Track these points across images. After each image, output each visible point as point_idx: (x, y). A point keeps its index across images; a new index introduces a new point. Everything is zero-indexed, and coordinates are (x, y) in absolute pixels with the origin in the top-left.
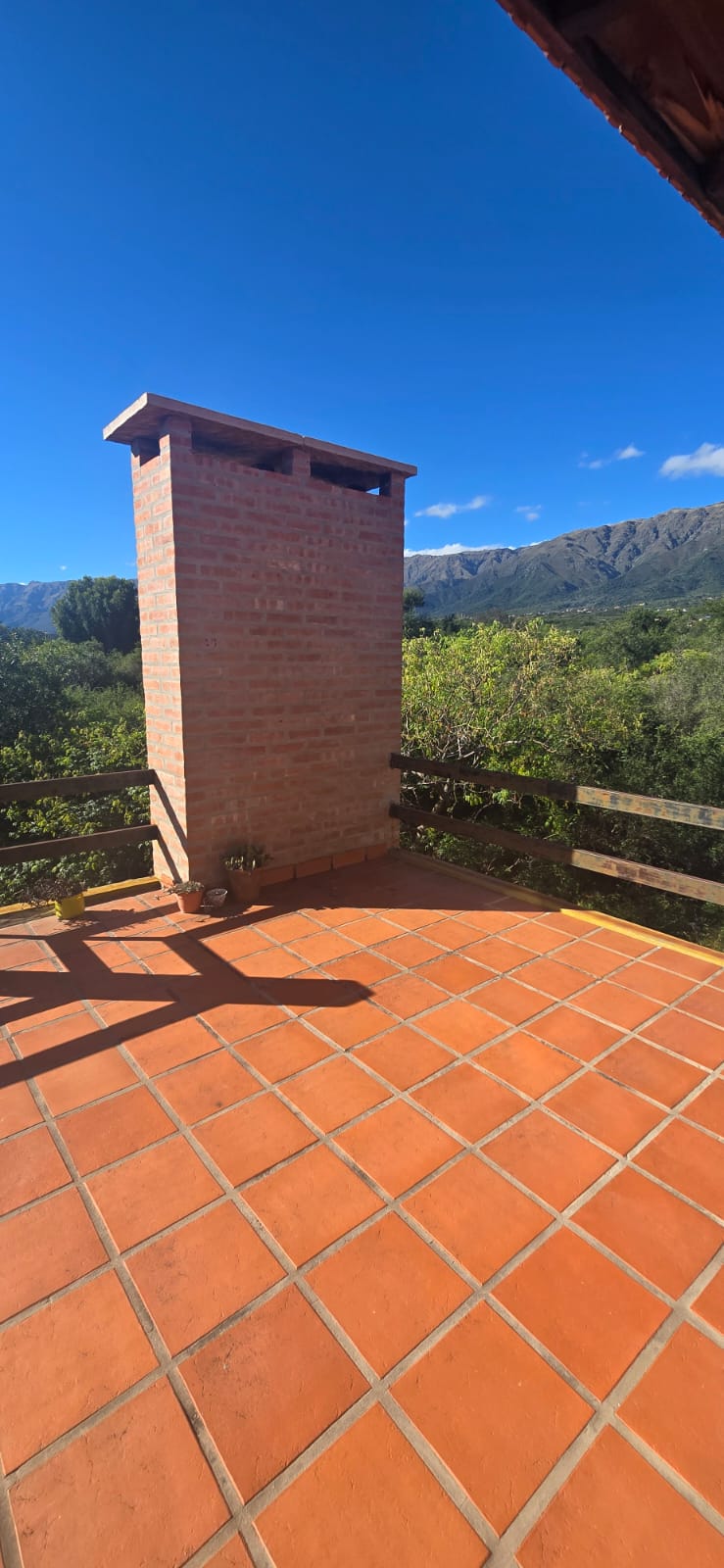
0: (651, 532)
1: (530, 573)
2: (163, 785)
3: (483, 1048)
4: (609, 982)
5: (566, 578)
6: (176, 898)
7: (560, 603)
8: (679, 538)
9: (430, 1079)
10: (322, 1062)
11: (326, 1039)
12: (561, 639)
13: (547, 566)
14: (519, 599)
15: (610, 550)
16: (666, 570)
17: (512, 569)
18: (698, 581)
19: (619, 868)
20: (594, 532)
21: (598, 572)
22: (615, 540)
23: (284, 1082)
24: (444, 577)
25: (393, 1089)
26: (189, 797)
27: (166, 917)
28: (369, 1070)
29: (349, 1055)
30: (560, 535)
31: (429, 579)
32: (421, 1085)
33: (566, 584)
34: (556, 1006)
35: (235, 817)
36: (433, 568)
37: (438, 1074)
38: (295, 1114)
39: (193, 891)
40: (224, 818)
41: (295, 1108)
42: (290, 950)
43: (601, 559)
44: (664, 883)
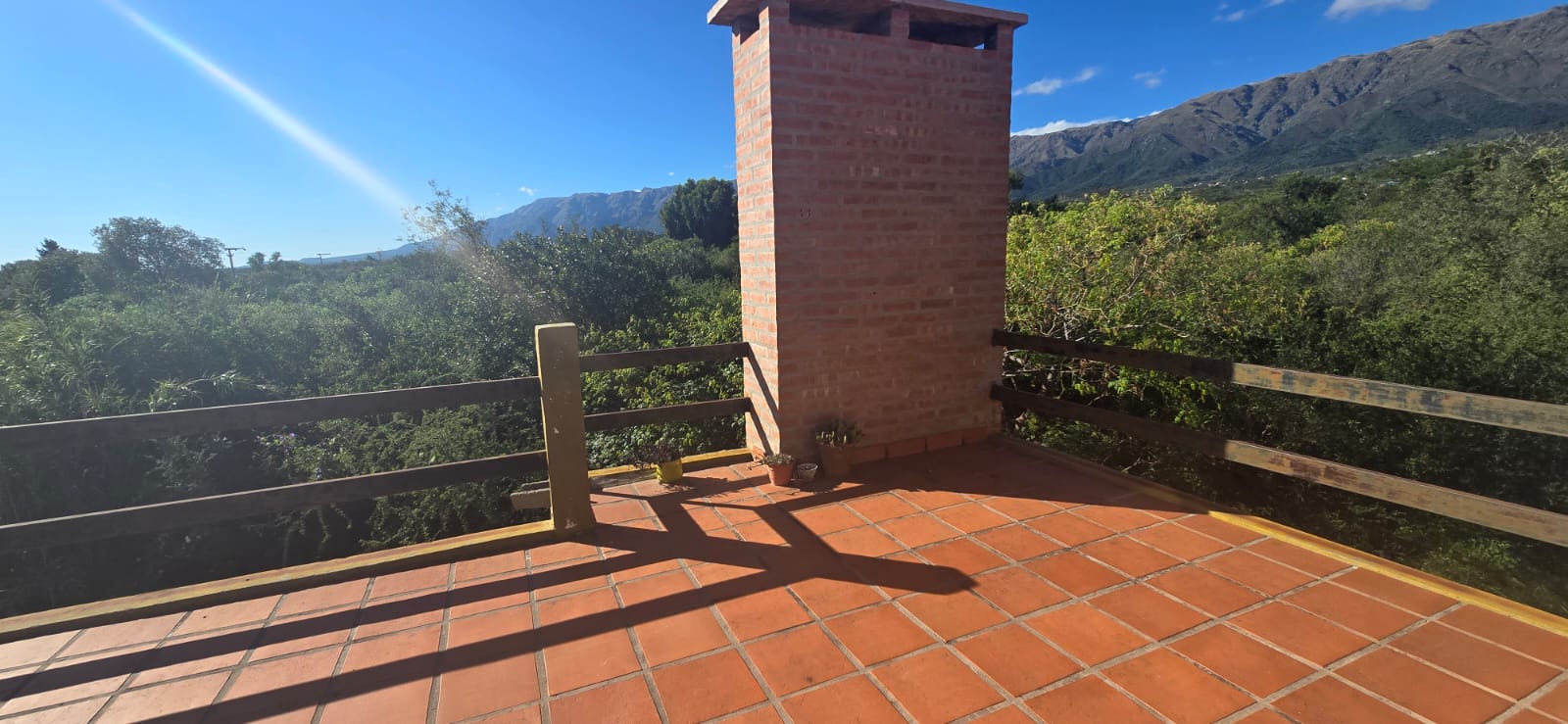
0: (1309, 88)
1: (1148, 146)
2: (757, 358)
3: (1117, 661)
4: (1284, 602)
5: (1195, 149)
6: (767, 470)
7: (1186, 177)
8: (1347, 91)
9: (1050, 689)
10: (921, 651)
11: (924, 626)
12: (1194, 208)
13: (1170, 138)
14: (1137, 174)
15: (1252, 113)
16: (1329, 131)
17: (1126, 144)
18: (1375, 141)
19: (1293, 465)
20: (1230, 94)
21: (1236, 139)
22: (1257, 103)
23: (878, 667)
24: (1044, 157)
25: (1004, 693)
26: (782, 369)
27: (758, 488)
28: (974, 668)
29: (951, 648)
30: (1186, 100)
31: (1027, 161)
32: (1039, 693)
33: (1193, 156)
34: (1211, 624)
35: (827, 392)
36: (1032, 149)
37: (1060, 684)
38: (891, 703)
39: (784, 463)
40: (815, 391)
41: (891, 696)
42: (882, 529)
43: (1240, 124)
44: (1363, 485)
